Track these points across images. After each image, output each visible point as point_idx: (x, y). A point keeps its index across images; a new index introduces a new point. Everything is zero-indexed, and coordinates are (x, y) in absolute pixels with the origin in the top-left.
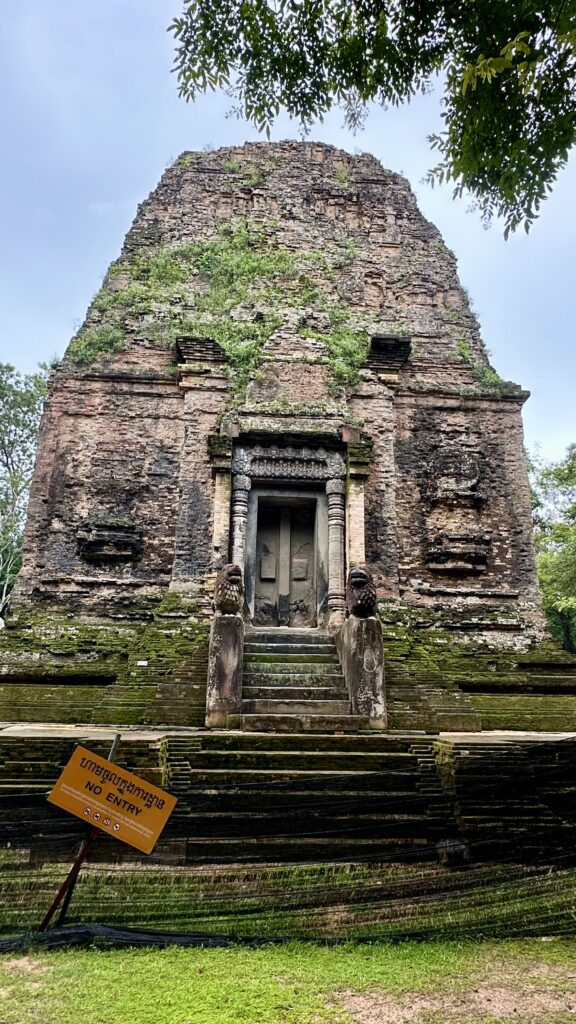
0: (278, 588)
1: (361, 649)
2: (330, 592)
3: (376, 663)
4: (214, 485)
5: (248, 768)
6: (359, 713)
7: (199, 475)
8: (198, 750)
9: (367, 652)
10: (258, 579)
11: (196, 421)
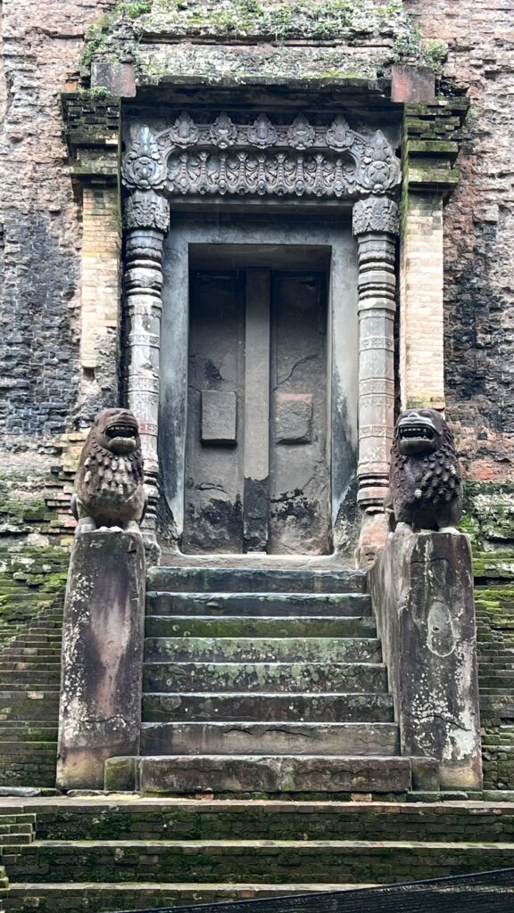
0: (240, 463)
1: (420, 601)
2: (361, 470)
3: (456, 635)
4: (80, 219)
5: (141, 880)
6: (415, 751)
7: (44, 195)
8: (25, 839)
9: (434, 611)
10: (194, 443)
11: (31, 58)
